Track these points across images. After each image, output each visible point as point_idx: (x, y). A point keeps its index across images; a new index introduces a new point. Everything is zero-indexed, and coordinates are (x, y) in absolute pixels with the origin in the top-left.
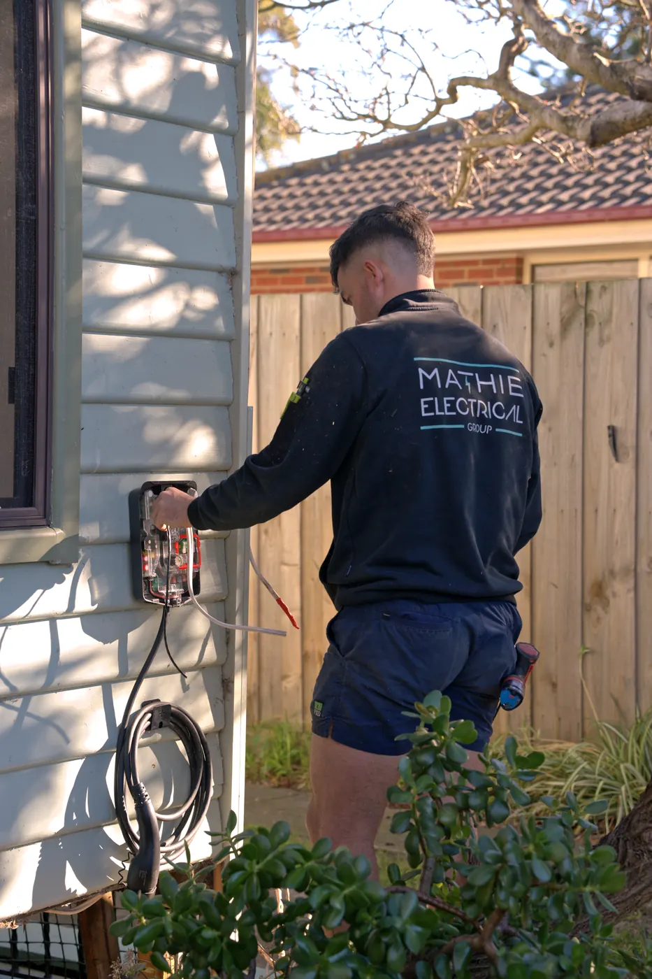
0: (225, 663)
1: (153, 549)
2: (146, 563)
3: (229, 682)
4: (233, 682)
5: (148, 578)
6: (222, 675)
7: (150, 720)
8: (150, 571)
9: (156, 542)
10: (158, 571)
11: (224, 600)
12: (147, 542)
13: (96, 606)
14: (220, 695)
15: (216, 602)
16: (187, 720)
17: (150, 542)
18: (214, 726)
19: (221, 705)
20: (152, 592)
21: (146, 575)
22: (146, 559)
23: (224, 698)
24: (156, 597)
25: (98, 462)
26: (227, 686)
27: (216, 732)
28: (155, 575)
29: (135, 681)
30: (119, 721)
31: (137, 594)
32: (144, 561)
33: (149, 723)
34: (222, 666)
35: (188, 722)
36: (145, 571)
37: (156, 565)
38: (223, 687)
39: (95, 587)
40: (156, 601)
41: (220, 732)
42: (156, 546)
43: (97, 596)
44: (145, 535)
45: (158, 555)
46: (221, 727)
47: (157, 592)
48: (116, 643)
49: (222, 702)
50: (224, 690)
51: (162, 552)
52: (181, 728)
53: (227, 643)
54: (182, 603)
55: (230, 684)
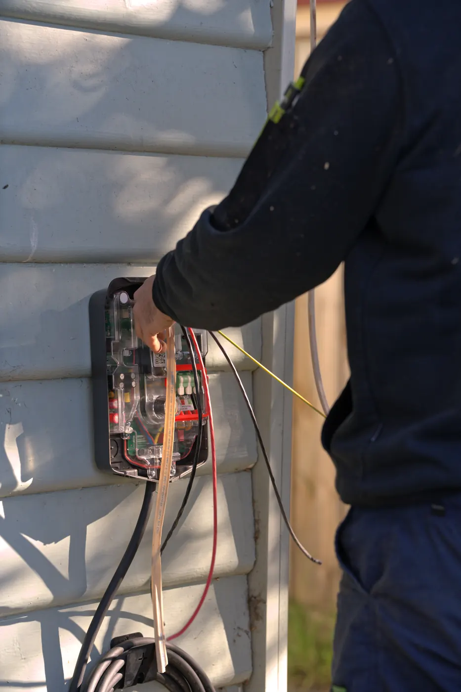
0: (252, 571)
1: (128, 388)
2: (115, 411)
3: (259, 601)
4: (265, 602)
5: (120, 435)
6: (249, 590)
7: (122, 670)
8: (122, 424)
9: (133, 376)
10: (136, 424)
11: (251, 469)
12: (117, 376)
13: (30, 482)
14: (244, 622)
15: (238, 471)
16: (185, 667)
17: (122, 377)
18: (234, 674)
19: (245, 640)
20: (128, 458)
21: (116, 431)
22: (115, 404)
23: (251, 626)
24: (134, 467)
25: (34, 244)
26: (256, 608)
27: (238, 685)
28: (129, 430)
29: (98, 604)
30: (69, 672)
31: (101, 462)
32: (112, 408)
33: (120, 675)
34: (248, 575)
35: (188, 671)
36: (114, 424)
37: (133, 413)
38: (249, 608)
39: (30, 451)
40: (133, 473)
41: (245, 685)
42: (133, 384)
43: (31, 465)
44: (114, 365)
45: (137, 397)
46: (246, 676)
47: (134, 457)
48: (66, 541)
49: (247, 633)
50: (250, 615)
51: (142, 394)
52: (176, 682)
53: (256, 538)
54: (176, 475)
55: (260, 605)
